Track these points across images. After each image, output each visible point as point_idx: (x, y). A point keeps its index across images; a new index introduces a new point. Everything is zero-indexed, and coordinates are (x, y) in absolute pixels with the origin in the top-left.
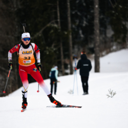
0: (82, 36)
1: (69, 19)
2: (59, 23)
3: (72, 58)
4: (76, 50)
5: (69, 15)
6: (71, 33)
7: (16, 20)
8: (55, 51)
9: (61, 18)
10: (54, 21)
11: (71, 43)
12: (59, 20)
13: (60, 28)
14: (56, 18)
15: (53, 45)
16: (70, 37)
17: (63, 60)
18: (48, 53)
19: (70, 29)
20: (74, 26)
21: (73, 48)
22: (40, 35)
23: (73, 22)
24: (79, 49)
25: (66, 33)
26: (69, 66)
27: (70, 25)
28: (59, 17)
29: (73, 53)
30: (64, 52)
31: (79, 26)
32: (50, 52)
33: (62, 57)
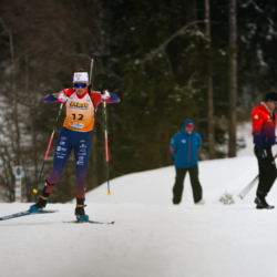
0: (263, 63)
1: (234, 19)
2: (208, 26)
3: (234, 116)
4: (247, 97)
5: (233, 10)
6: (235, 55)
7: (101, 15)
8: (196, 96)
9: (212, 18)
10: (195, 23)
11: (234, 79)
12: (207, 21)
13: (209, 40)
14: (201, 16)
15: (190, 82)
16: (234, 62)
17: (212, 121)
18: (179, 100)
19: (234, 46)
20: (243, 38)
21: (240, 91)
22: (160, 55)
23: (242, 28)
24: (254, 96)
25: (224, 53)
26: (227, 136)
27: (234, 35)
28: (207, 15)
29: (238, 104)
30: (216, 99)
31: (258, 40)
32: (183, 97)
33: (211, 112)
